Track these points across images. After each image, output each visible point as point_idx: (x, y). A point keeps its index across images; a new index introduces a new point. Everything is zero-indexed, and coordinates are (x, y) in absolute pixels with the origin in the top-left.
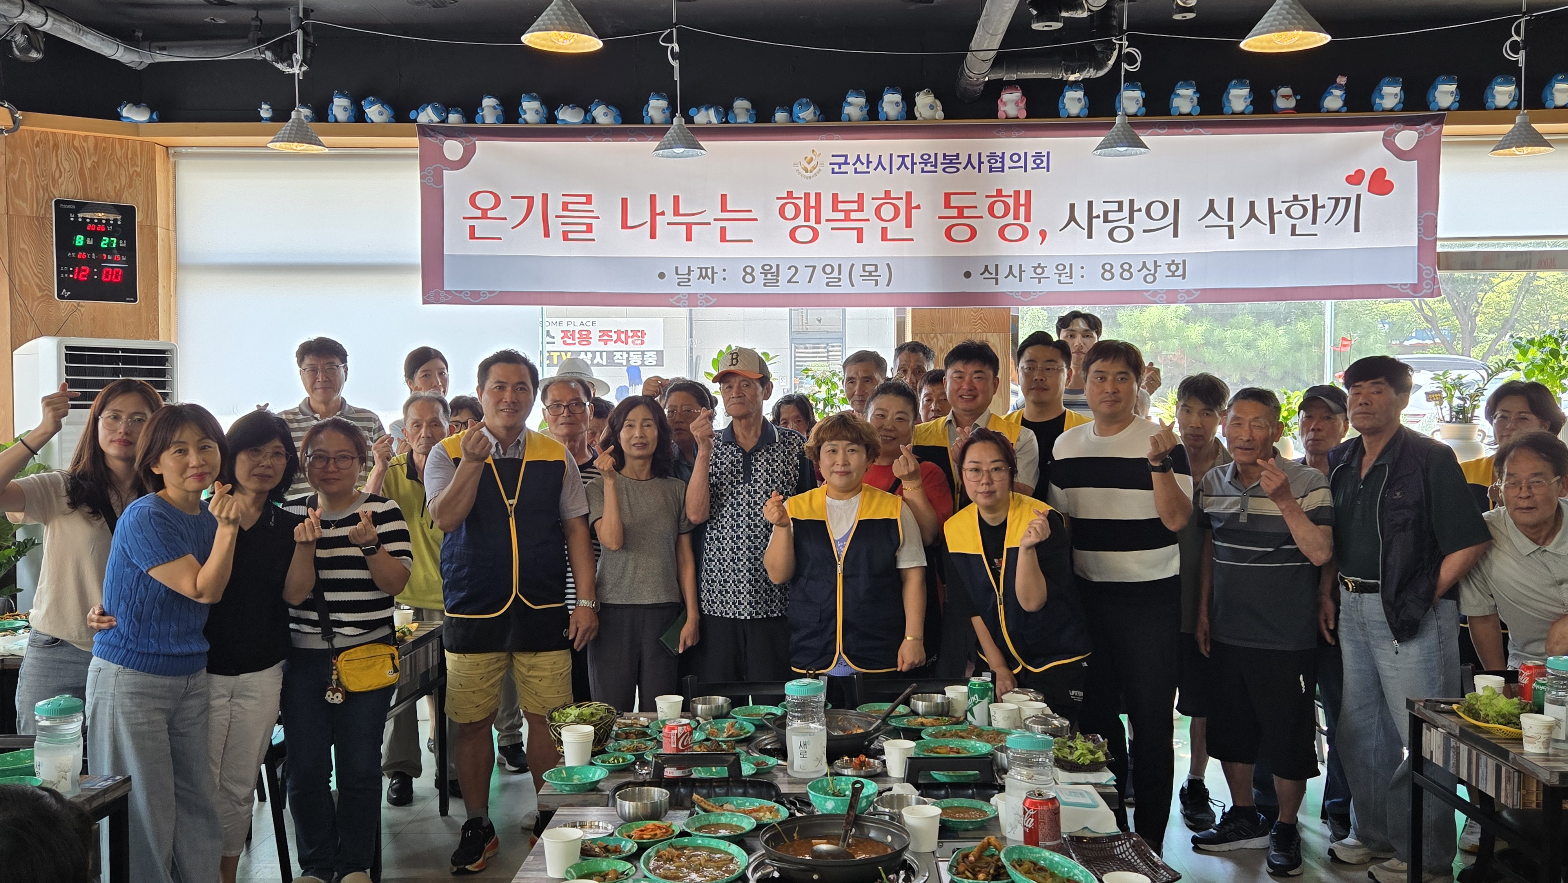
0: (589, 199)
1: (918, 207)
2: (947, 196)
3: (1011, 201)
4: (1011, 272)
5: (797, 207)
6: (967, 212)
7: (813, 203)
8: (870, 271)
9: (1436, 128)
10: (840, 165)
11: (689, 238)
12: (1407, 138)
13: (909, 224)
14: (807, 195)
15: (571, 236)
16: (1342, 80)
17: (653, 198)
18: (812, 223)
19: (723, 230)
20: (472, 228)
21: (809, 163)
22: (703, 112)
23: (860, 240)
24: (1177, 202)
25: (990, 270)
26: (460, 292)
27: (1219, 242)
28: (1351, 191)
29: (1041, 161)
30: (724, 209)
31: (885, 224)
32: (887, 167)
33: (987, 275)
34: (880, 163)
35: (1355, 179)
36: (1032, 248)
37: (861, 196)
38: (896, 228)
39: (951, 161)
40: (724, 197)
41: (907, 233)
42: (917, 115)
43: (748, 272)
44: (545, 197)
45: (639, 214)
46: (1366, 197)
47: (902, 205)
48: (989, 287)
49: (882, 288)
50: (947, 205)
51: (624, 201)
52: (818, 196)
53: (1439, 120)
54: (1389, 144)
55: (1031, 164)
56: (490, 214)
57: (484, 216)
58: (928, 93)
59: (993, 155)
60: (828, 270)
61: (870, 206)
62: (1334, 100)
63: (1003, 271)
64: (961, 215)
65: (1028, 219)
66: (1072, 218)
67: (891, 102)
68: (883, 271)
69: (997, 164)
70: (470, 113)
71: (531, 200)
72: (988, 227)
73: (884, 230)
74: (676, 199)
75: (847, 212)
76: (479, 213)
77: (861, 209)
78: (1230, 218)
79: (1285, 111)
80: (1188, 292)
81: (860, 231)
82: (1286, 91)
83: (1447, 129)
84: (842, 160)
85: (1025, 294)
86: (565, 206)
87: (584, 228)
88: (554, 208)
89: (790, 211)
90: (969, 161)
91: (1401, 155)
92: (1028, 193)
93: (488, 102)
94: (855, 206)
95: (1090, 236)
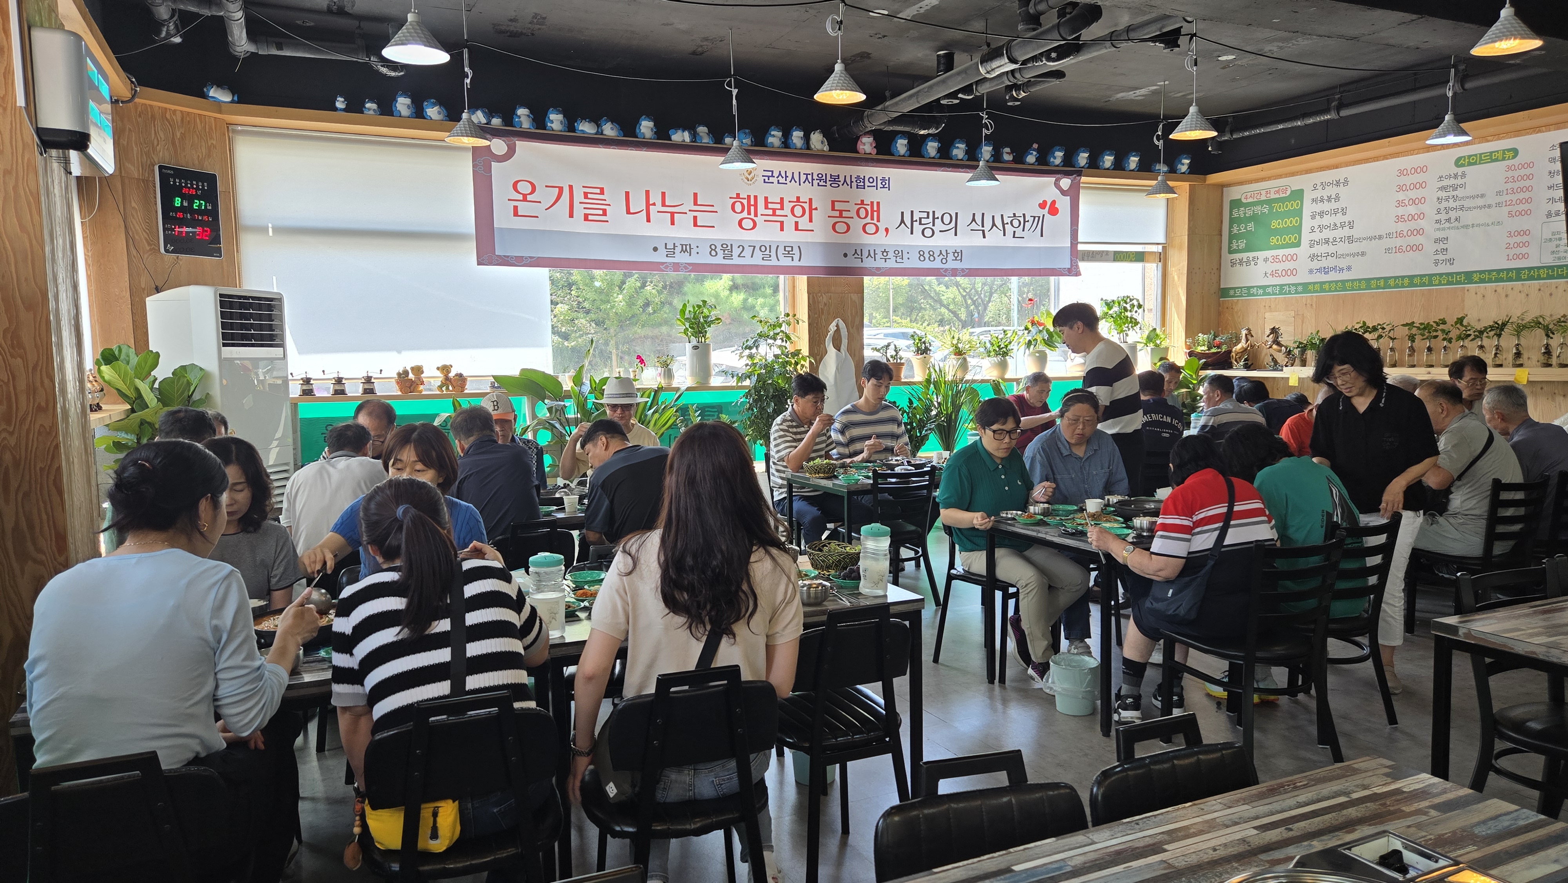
0: (602, 192)
1: (816, 209)
2: (833, 202)
3: (869, 208)
4: (869, 254)
5: (742, 204)
6: (845, 214)
7: (752, 202)
8: (789, 251)
9: (1078, 178)
10: (769, 177)
11: (673, 223)
12: (1065, 183)
13: (811, 221)
14: (749, 197)
15: (590, 217)
16: (1035, 146)
17: (647, 192)
18: (752, 216)
19: (695, 218)
20: (516, 208)
21: (749, 174)
22: (680, 132)
23: (782, 229)
24: (957, 214)
25: (858, 252)
26: (508, 257)
27: (977, 240)
28: (1040, 212)
29: (885, 183)
30: (696, 204)
31: (797, 220)
32: (797, 180)
33: (856, 256)
34: (793, 177)
35: (1042, 206)
36: (879, 240)
37: (782, 199)
38: (804, 222)
39: (835, 179)
40: (695, 195)
41: (809, 226)
42: (813, 147)
43: (713, 249)
44: (571, 187)
45: (638, 203)
46: (1047, 216)
47: (806, 206)
48: (857, 264)
49: (796, 263)
50: (833, 209)
51: (627, 194)
52: (756, 197)
54: (1057, 185)
55: (880, 185)
56: (529, 198)
57: (525, 199)
58: (820, 132)
59: (858, 177)
60: (763, 249)
61: (788, 206)
62: (1031, 159)
63: (865, 254)
64: (841, 216)
65: (878, 221)
66: (902, 221)
67: (797, 136)
68: (796, 251)
69: (861, 183)
71: (561, 189)
72: (857, 224)
73: (797, 223)
74: (663, 194)
75: (774, 210)
76: (521, 197)
77: (782, 208)
78: (983, 226)
79: (1008, 162)
80: (963, 270)
81: (782, 223)
82: (1008, 150)
83: (1083, 179)
84: (770, 174)
85: (878, 269)
86: (586, 195)
87: (601, 212)
88: (578, 197)
89: (738, 207)
90: (845, 181)
91: (1064, 193)
92: (878, 203)
93: (522, 112)
94: (778, 206)
95: (912, 233)
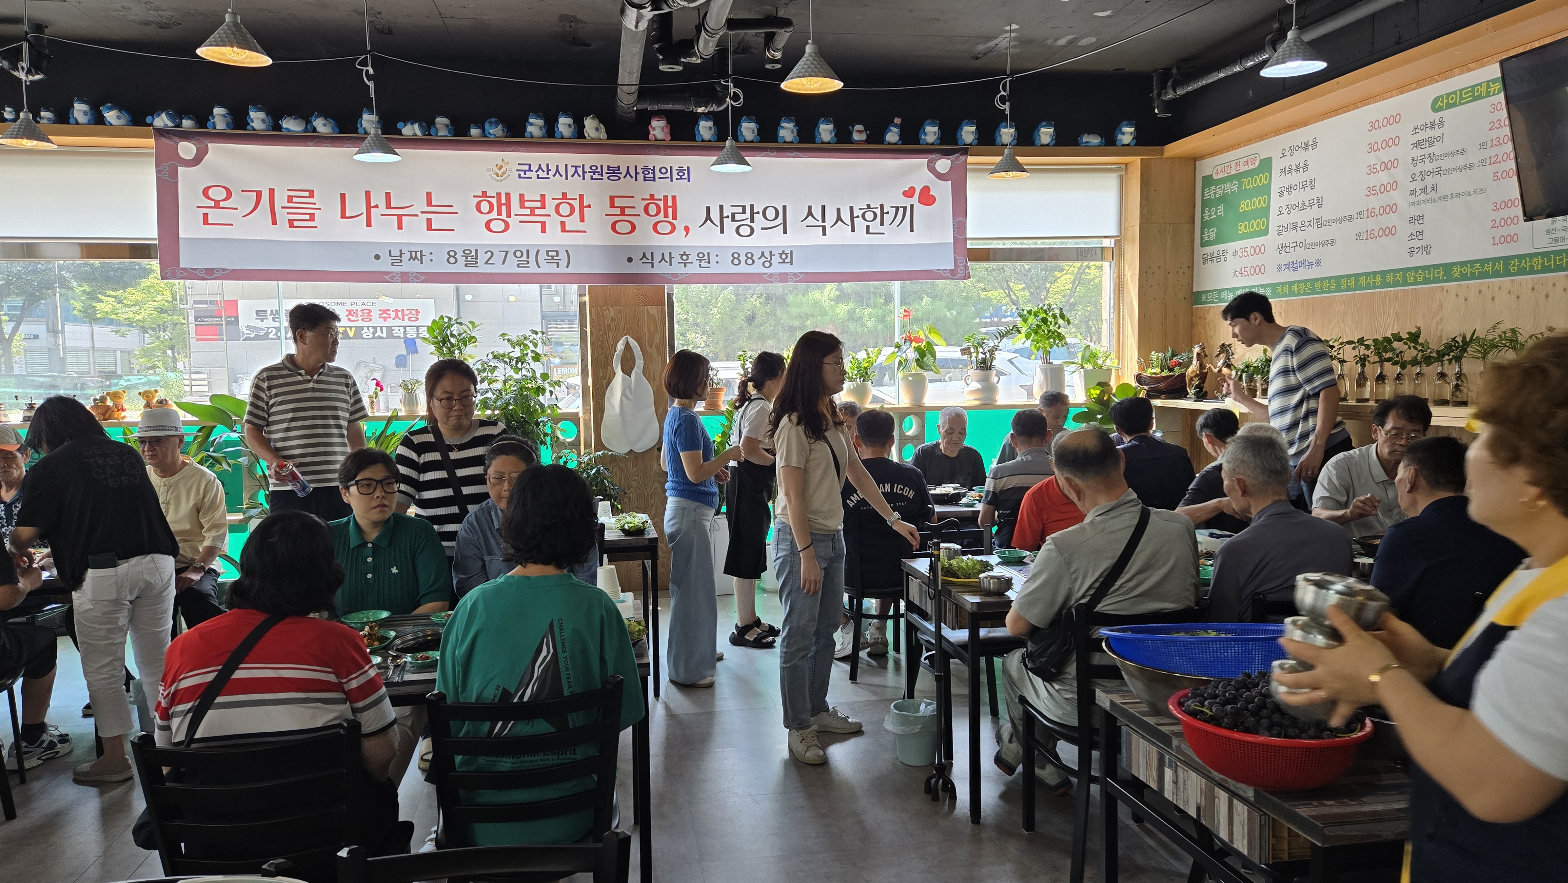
0: (312, 194)
1: (589, 206)
2: (612, 199)
3: (661, 204)
4: (663, 258)
5: (490, 203)
6: (627, 211)
7: (503, 201)
8: (553, 257)
9: (963, 158)
10: (525, 171)
11: (400, 227)
12: (943, 164)
13: (582, 220)
14: (499, 195)
15: (295, 223)
16: (897, 121)
17: (368, 194)
18: (504, 216)
19: (429, 221)
20: (205, 216)
21: (500, 169)
22: (409, 126)
23: (543, 230)
24: (785, 208)
25: (647, 256)
26: (196, 269)
27: (815, 238)
28: (907, 202)
29: (684, 174)
30: (429, 204)
31: (563, 219)
32: (563, 174)
33: (645, 260)
34: (557, 171)
35: (909, 193)
36: (678, 240)
37: (543, 196)
38: (573, 222)
39: (614, 172)
40: (429, 195)
41: (581, 226)
42: (586, 135)
43: (452, 256)
44: (272, 192)
45: (355, 205)
46: (918, 207)
47: (576, 204)
48: (647, 269)
49: (562, 269)
50: (612, 206)
51: (343, 196)
52: (508, 195)
53: (965, 152)
54: (932, 169)
55: (675, 176)
56: (222, 204)
57: (217, 205)
58: (593, 118)
59: (646, 168)
60: (518, 254)
61: (551, 205)
62: (892, 136)
63: (657, 258)
64: (623, 213)
65: (675, 218)
66: (708, 217)
67: (564, 124)
68: (563, 256)
69: (649, 174)
70: (203, 119)
71: (259, 194)
72: (644, 223)
73: (563, 224)
74: (388, 195)
75: (532, 209)
76: (212, 204)
77: (543, 207)
78: (824, 221)
79: (859, 142)
80: (795, 275)
81: (543, 224)
82: (859, 127)
83: (970, 159)
84: (527, 168)
85: (675, 275)
86: (290, 199)
87: (308, 217)
88: (281, 200)
89: (485, 207)
90: (628, 172)
91: (940, 176)
92: (674, 198)
93: (218, 111)
94: (539, 204)
95: (722, 232)
